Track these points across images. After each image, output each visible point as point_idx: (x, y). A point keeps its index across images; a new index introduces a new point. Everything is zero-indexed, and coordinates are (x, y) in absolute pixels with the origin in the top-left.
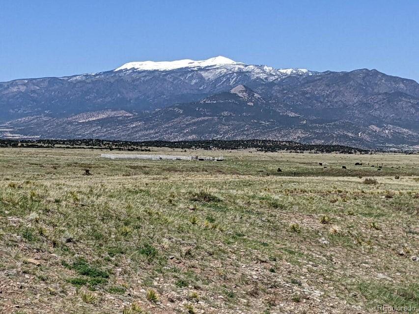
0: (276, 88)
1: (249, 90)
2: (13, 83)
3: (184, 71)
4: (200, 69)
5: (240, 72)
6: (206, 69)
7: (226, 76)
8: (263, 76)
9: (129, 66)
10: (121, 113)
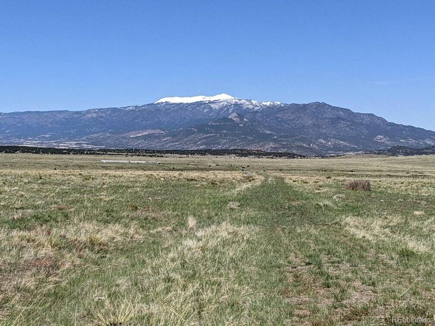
0: (259, 114)
1: (240, 116)
2: (88, 112)
3: (199, 104)
4: (210, 102)
5: (236, 104)
6: (213, 102)
7: (227, 107)
8: (251, 107)
9: (163, 100)
10: (157, 131)
